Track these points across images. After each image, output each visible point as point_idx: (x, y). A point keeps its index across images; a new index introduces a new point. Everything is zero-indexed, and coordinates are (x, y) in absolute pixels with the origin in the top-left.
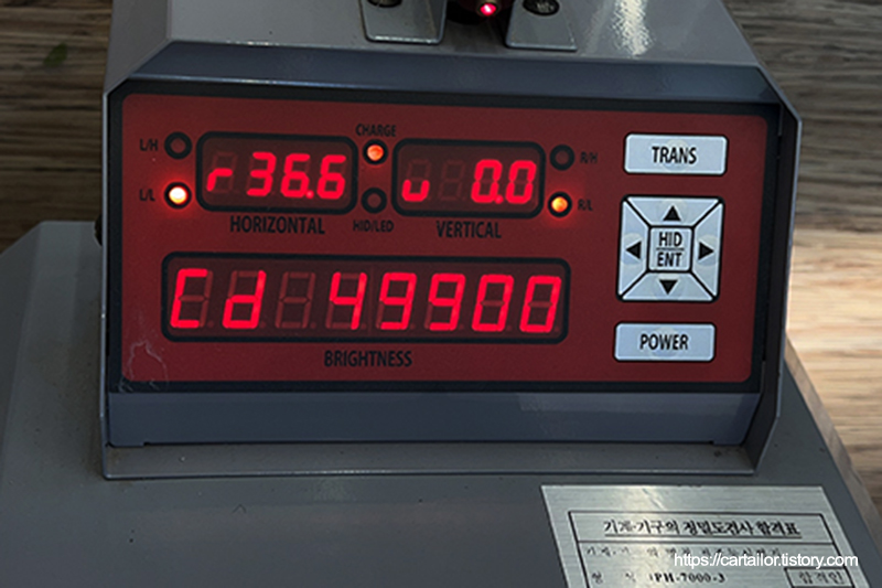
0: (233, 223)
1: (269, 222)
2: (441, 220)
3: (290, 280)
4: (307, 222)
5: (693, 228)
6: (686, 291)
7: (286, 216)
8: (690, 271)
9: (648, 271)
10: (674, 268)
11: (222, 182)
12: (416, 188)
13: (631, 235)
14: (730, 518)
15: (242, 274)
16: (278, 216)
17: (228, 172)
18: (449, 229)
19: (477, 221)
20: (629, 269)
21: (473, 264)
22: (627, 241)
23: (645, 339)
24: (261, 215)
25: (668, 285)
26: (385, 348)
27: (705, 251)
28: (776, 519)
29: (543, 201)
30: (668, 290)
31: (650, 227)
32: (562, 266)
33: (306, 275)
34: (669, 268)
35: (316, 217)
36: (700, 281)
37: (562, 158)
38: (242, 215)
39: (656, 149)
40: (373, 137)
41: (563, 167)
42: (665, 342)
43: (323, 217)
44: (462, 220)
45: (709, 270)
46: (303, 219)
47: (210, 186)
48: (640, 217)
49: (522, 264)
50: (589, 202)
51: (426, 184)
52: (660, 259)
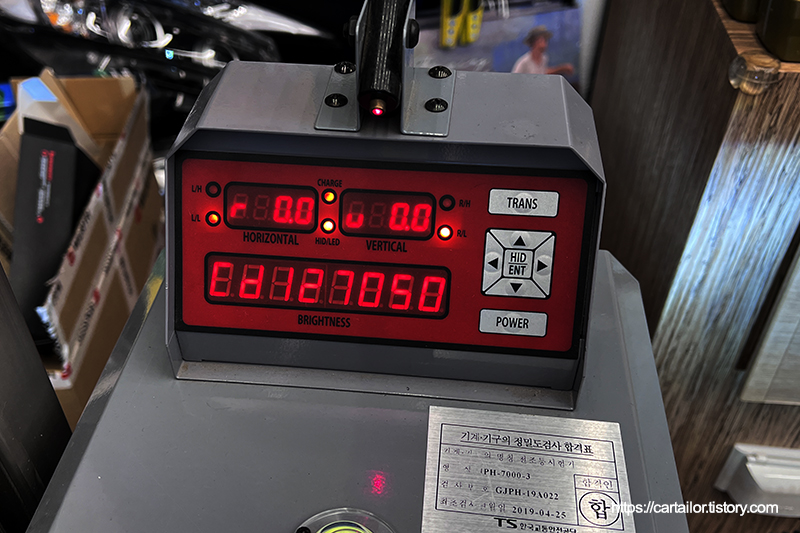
0: (245, 236)
1: (266, 236)
2: (369, 239)
3: (278, 271)
4: (288, 238)
5: (534, 251)
6: (528, 290)
7: (276, 233)
8: (531, 278)
9: (503, 277)
10: (520, 275)
11: (240, 212)
12: (355, 218)
13: (492, 253)
14: (547, 439)
15: (250, 267)
16: (271, 233)
17: (242, 206)
18: (374, 245)
19: (391, 241)
20: (490, 275)
21: (390, 268)
22: (490, 256)
23: (499, 320)
24: (261, 232)
25: (516, 287)
26: (334, 315)
27: (541, 266)
28: (577, 442)
29: (434, 230)
30: (516, 291)
31: (505, 249)
32: (446, 272)
33: (286, 269)
34: (516, 275)
35: (293, 235)
36: (539, 285)
37: (447, 203)
38: (250, 232)
39: (510, 199)
40: (328, 187)
41: (447, 209)
42: (513, 323)
43: (298, 235)
44: (382, 240)
45: (544, 279)
46: (286, 236)
47: (232, 214)
48: (497, 242)
49: (419, 270)
50: (464, 231)
51: (361, 217)
52: (511, 270)
